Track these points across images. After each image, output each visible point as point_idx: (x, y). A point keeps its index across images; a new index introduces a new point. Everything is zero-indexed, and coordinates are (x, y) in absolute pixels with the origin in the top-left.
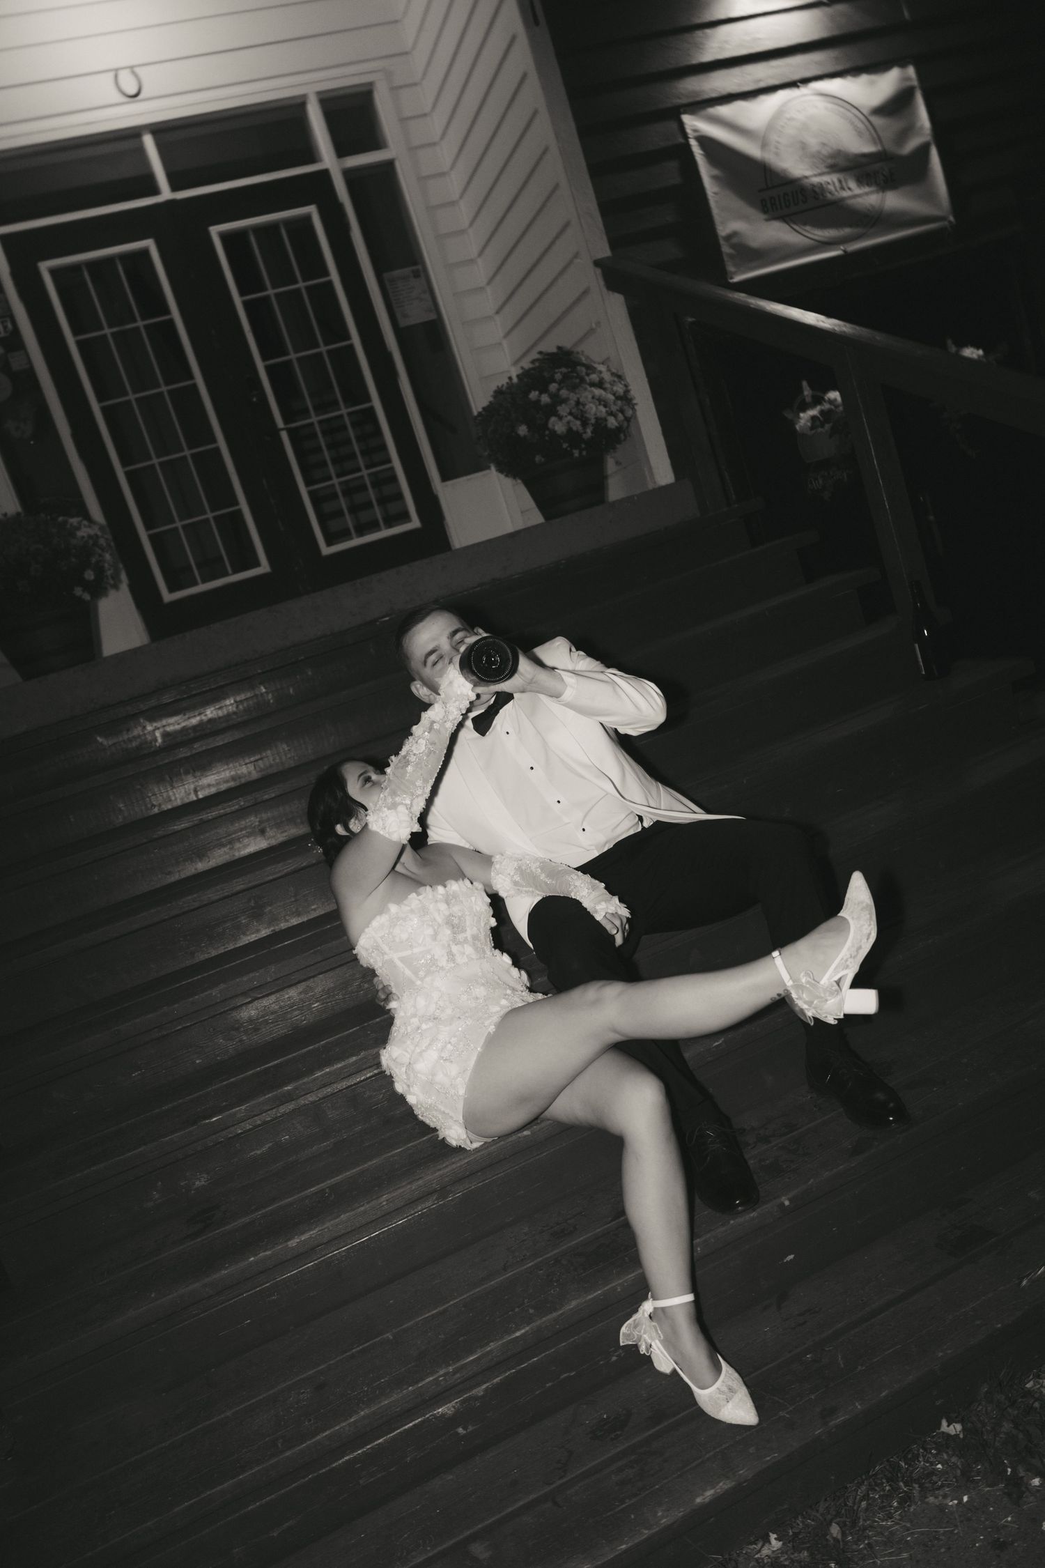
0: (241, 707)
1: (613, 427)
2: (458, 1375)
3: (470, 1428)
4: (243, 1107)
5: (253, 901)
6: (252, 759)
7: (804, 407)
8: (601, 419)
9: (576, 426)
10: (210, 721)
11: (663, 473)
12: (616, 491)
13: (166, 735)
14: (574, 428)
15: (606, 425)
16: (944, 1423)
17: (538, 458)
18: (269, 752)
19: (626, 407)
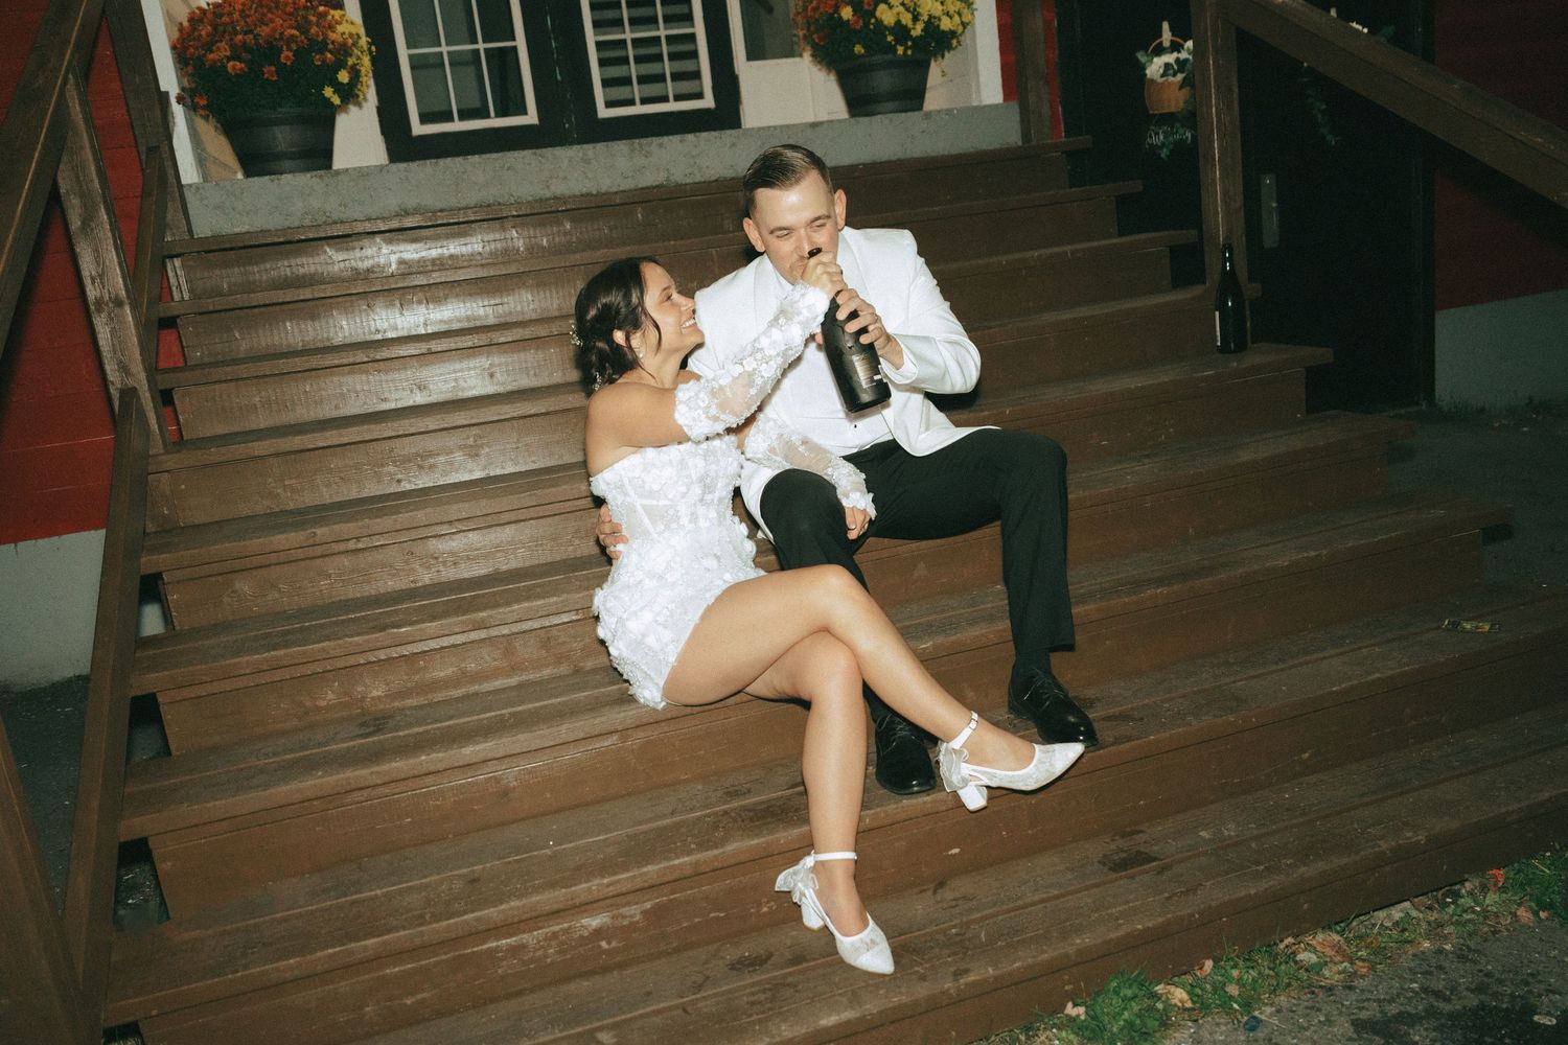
0: (487, 248)
1: (947, 29)
2: (611, 888)
3: (614, 944)
4: (434, 624)
5: (471, 439)
6: (493, 302)
7: (1159, 51)
8: (935, 18)
9: (906, 19)
10: (451, 256)
11: (990, 90)
12: (934, 100)
13: (401, 262)
14: (904, 22)
15: (938, 26)
16: (1070, 1005)
17: (858, 49)
18: (511, 298)
19: (966, 11)
